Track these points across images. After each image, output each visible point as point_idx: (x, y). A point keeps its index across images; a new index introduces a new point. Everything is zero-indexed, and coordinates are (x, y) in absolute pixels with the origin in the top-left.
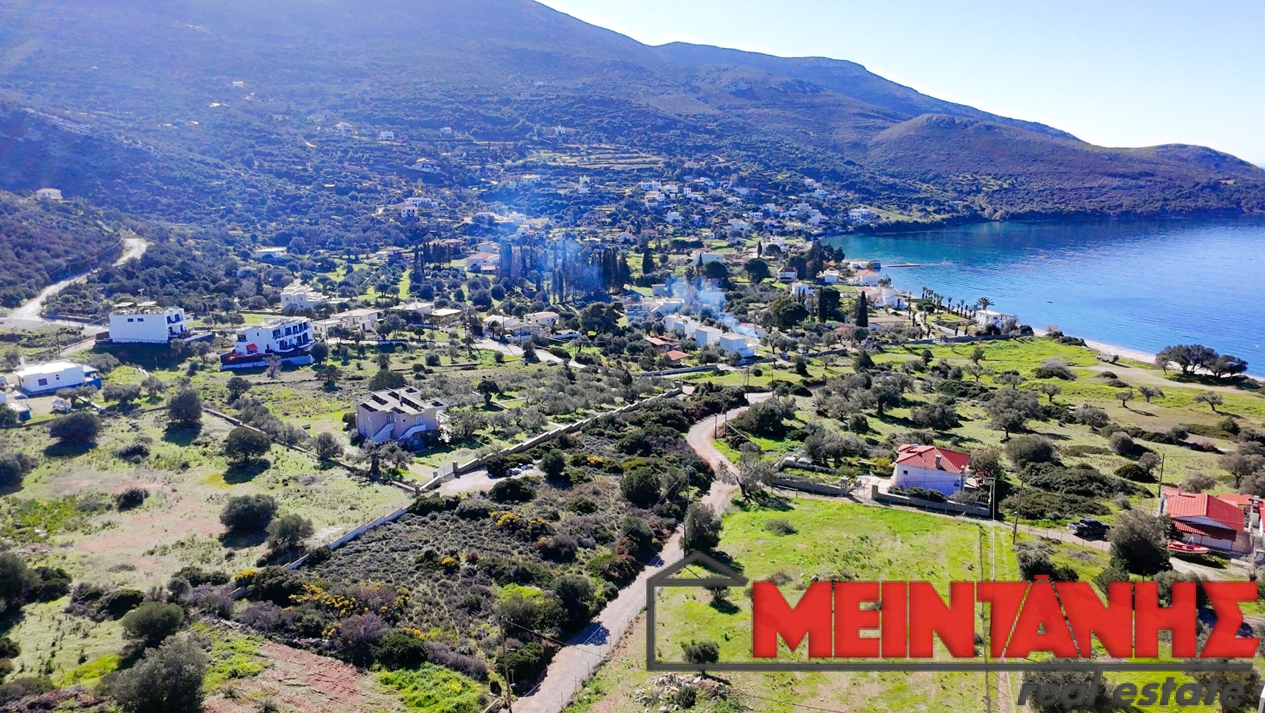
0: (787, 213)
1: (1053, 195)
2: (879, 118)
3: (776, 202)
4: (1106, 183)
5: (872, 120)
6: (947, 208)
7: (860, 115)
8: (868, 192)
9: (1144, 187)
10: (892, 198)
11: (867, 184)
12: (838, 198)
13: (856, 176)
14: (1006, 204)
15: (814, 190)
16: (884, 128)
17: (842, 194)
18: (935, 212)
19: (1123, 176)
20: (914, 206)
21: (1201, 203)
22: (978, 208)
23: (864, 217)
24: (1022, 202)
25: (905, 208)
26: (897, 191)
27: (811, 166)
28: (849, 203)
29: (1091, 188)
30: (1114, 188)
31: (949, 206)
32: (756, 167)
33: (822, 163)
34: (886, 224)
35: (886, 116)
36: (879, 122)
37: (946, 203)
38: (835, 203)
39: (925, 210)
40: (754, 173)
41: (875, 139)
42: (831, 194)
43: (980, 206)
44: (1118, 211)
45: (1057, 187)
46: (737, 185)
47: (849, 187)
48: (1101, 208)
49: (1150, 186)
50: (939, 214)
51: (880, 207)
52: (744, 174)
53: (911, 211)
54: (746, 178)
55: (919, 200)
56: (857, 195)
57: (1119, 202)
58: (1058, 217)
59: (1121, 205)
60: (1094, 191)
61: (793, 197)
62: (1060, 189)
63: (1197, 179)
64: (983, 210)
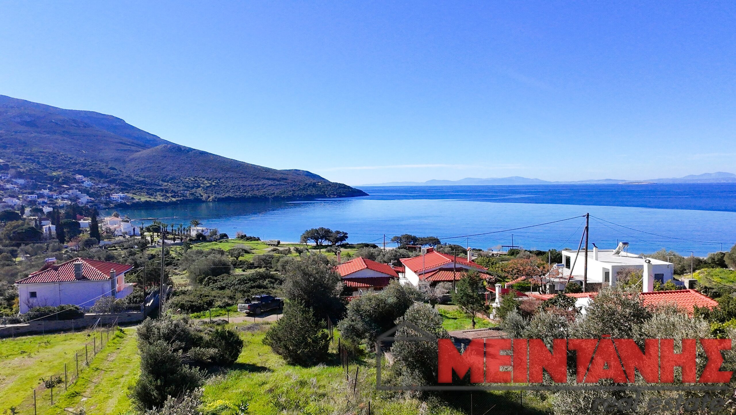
0: (60, 196)
1: (240, 188)
2: (133, 146)
3: (50, 189)
4: (265, 183)
5: (129, 147)
6: (180, 195)
7: (121, 143)
8: (126, 185)
9: (283, 185)
10: (143, 188)
11: (125, 180)
12: (102, 188)
13: (116, 175)
14: (215, 193)
15: (83, 182)
16: (137, 151)
17: (106, 185)
18: (172, 196)
19: (274, 179)
20: (158, 193)
21: (309, 193)
22: (199, 195)
23: (121, 198)
24: (224, 192)
25: (152, 195)
26: (146, 184)
27: (82, 169)
28: (111, 190)
29: (259, 185)
30: (269, 185)
31: (181, 193)
32: (33, 166)
33: (90, 167)
34: (138, 202)
35: (138, 145)
36: (133, 148)
37: (179, 192)
38: (99, 190)
39: (166, 195)
40: (31, 170)
41: (131, 157)
42: (97, 185)
43: (200, 194)
44: (273, 196)
45: (241, 184)
46: (15, 177)
47: (111, 182)
48: (265, 195)
49: (286, 185)
50: (175, 198)
51: (133, 194)
52: (22, 170)
53: (156, 196)
54: (24, 172)
55: (162, 190)
56: (118, 187)
57: (273, 192)
58: (242, 200)
59: (274, 194)
60: (260, 187)
61: (65, 186)
62: (243, 185)
63: (306, 182)
64: (202, 196)
